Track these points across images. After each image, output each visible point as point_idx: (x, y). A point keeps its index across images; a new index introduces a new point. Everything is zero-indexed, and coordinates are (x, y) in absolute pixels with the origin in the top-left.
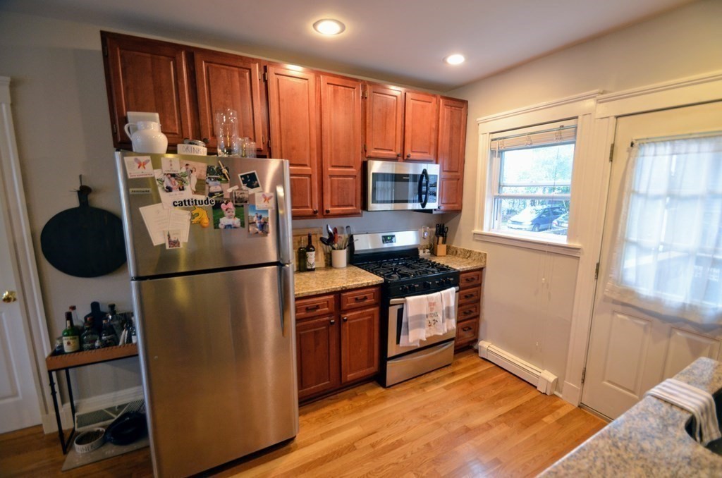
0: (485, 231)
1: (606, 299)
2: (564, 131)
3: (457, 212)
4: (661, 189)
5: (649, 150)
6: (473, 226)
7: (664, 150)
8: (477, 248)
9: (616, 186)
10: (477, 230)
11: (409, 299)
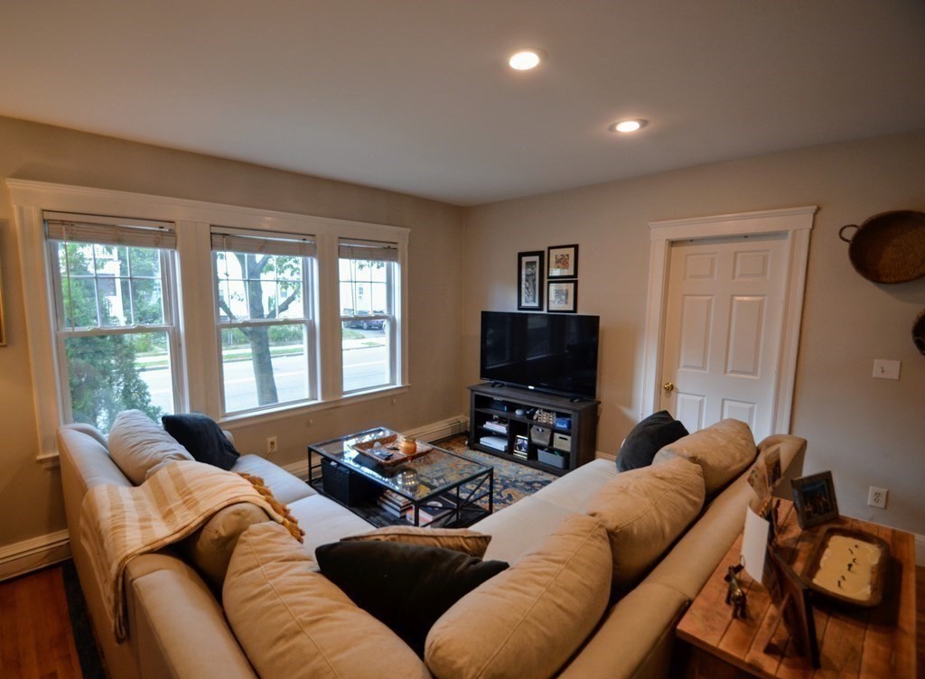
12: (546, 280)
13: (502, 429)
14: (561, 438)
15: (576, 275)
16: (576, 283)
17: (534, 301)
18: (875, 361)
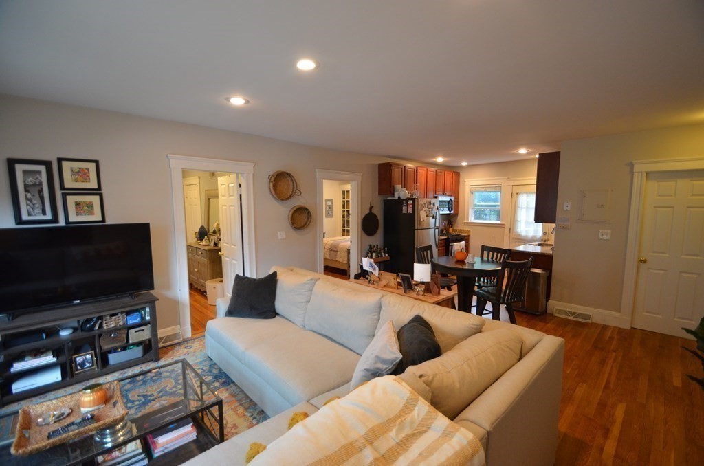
0: (469, 221)
1: (513, 238)
2: (497, 188)
3: (456, 215)
4: (525, 206)
5: (521, 195)
6: (464, 220)
7: (525, 195)
8: (466, 228)
9: (513, 204)
10: (466, 221)
11: (455, 244)
12: (58, 193)
13: (49, 359)
14: (136, 331)
15: (99, 188)
16: (101, 196)
17: (44, 213)
18: (279, 233)
